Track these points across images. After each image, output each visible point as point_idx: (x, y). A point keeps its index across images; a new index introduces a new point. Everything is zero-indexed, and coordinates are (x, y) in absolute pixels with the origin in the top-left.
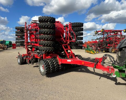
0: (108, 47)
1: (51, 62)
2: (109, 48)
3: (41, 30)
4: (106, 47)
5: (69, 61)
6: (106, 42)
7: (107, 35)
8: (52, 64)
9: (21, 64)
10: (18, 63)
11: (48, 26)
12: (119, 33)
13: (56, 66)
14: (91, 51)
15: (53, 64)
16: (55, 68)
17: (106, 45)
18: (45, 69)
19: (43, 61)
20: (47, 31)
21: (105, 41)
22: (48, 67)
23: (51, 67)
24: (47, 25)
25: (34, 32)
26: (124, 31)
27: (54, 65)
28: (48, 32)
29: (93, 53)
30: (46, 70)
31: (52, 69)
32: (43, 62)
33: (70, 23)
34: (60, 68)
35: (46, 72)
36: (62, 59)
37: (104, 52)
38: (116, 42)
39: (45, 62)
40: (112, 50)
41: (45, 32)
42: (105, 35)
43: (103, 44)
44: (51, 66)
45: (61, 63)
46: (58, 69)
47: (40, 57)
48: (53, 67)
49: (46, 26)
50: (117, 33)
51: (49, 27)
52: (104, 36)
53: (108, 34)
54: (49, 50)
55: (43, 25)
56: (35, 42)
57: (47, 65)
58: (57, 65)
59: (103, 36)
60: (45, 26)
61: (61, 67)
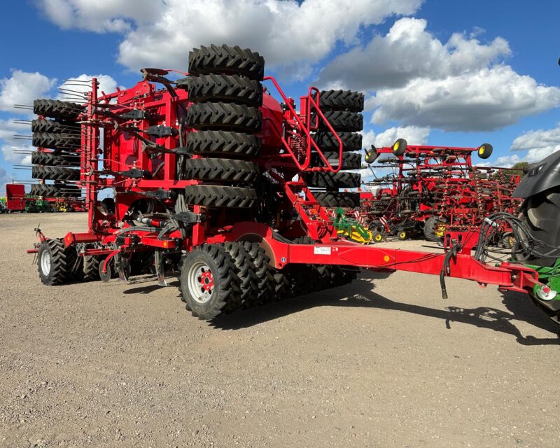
0: (421, 215)
1: (241, 256)
2: (424, 221)
3: (202, 108)
4: (410, 214)
5: (322, 250)
6: (410, 196)
7: (415, 165)
8: (246, 265)
9: (56, 283)
10: (42, 275)
11: (238, 90)
12: (461, 160)
13: (264, 276)
14: (354, 230)
15: (249, 267)
16: (260, 285)
17: (413, 207)
18: (220, 287)
19: (204, 251)
20: (234, 113)
21: (407, 192)
22: (232, 280)
23: (245, 280)
24: (232, 86)
25: (138, 124)
26: (481, 152)
27: (255, 270)
28: (235, 118)
29: (362, 239)
30: (225, 294)
31: (246, 287)
32: (210, 255)
33: (313, 92)
34: (277, 288)
35: (226, 299)
36: (291, 245)
37: (404, 239)
38: (454, 193)
39: (220, 257)
40: (437, 228)
41: (223, 116)
42: (405, 166)
43: (399, 205)
44: (245, 276)
45: (284, 261)
46: (270, 288)
47: (169, 243)
48: (251, 279)
49: (229, 92)
50: (452, 161)
51: (240, 94)
52: (401, 170)
53: (418, 162)
54: (240, 201)
55: (214, 86)
56: (145, 174)
57: (230, 268)
58: (267, 269)
59: (398, 169)
60: (225, 89)
61: (282, 280)
